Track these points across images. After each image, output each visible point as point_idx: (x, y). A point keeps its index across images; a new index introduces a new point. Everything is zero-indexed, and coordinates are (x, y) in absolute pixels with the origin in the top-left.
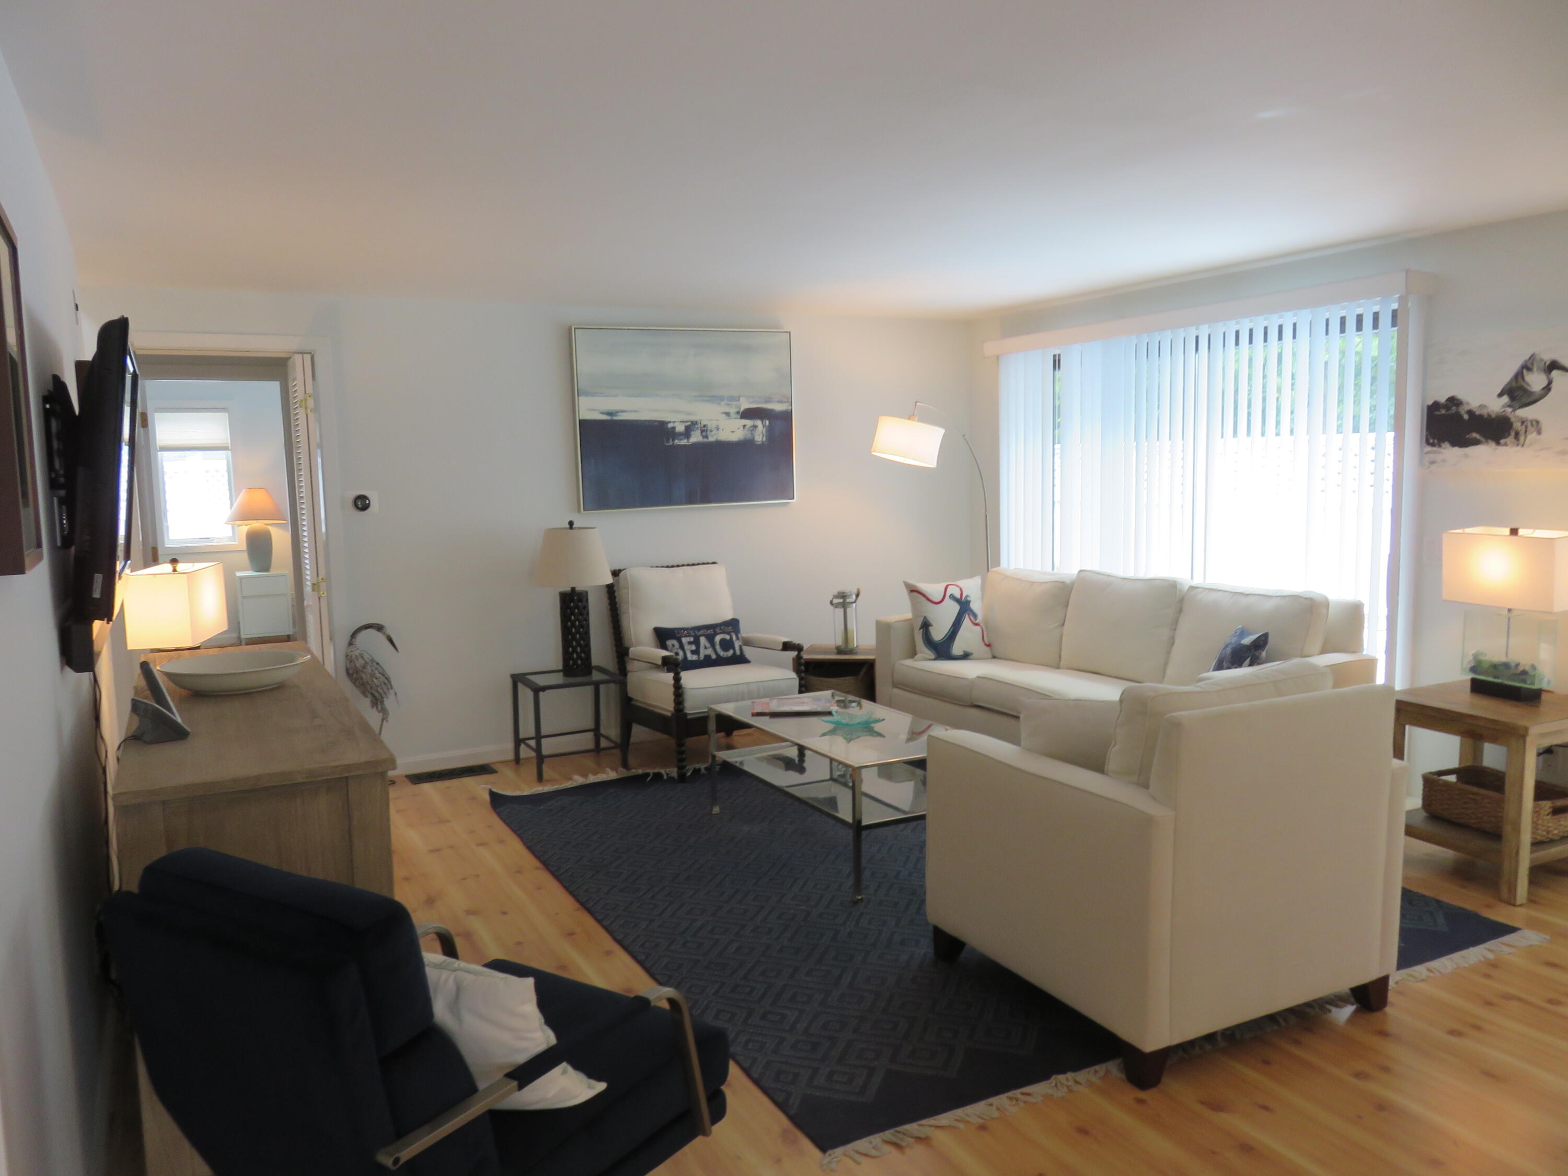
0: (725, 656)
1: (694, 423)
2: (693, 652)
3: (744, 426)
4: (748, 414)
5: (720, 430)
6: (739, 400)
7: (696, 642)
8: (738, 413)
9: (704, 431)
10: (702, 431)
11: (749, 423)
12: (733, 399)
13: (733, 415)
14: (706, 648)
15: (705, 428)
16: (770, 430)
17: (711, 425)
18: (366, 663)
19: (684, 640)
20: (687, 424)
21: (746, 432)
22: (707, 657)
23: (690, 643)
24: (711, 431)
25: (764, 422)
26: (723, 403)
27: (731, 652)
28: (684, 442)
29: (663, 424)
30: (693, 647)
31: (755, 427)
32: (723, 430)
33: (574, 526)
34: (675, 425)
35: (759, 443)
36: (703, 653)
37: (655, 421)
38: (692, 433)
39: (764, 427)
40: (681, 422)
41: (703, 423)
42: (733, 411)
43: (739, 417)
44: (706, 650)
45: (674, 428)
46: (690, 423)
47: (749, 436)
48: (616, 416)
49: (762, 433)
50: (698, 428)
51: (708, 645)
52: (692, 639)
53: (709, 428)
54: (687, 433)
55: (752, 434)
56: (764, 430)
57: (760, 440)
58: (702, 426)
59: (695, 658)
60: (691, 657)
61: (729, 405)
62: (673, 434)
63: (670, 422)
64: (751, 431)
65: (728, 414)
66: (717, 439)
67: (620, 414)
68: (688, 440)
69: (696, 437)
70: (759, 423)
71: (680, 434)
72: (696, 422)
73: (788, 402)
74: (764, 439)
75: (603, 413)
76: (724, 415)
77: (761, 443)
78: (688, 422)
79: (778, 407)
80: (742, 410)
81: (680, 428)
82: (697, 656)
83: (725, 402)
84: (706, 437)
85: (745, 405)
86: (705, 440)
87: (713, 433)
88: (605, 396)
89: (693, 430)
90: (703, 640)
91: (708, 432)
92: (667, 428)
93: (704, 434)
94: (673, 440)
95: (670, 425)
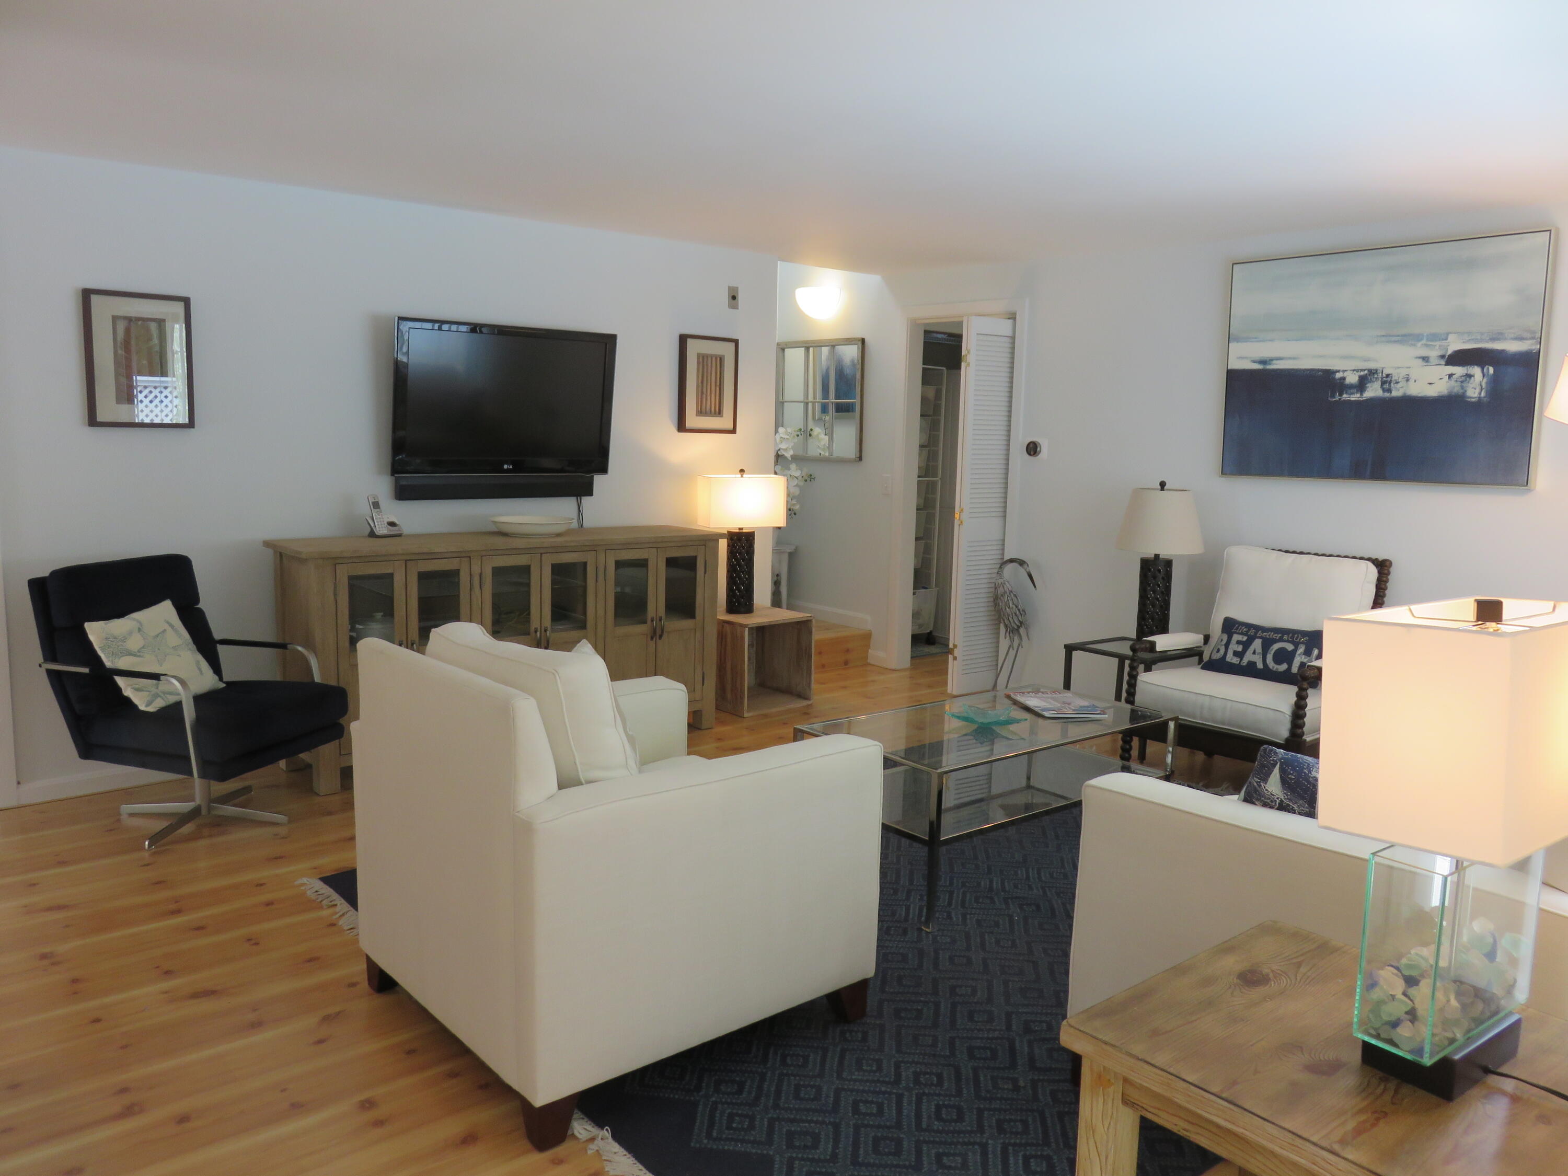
0: (1274, 669)
1: (1372, 372)
2: (1236, 654)
3: (1450, 376)
4: (1458, 358)
5: (1412, 381)
6: (1446, 339)
7: (1246, 645)
8: (1442, 357)
9: (1387, 382)
10: (1383, 383)
11: (1459, 371)
12: (1434, 337)
13: (1434, 360)
14: (1254, 653)
15: (1389, 379)
16: (1495, 384)
17: (1397, 374)
18: (1005, 592)
19: (1236, 637)
20: (1362, 373)
21: (1452, 383)
22: (1252, 664)
23: (1239, 642)
24: (1397, 383)
25: (1485, 370)
26: (1419, 344)
27: (1283, 667)
28: (1355, 397)
29: (1328, 374)
30: (1240, 648)
31: (1469, 376)
32: (1415, 381)
33: (1165, 488)
34: (1345, 374)
35: (1473, 400)
36: (1248, 657)
37: (1319, 370)
38: (1369, 385)
39: (1484, 376)
40: (1354, 370)
41: (1386, 372)
42: (1434, 354)
43: (1443, 362)
44: (1254, 655)
45: (1344, 379)
46: (1366, 372)
47: (1457, 389)
48: (1270, 364)
49: (1481, 386)
50: (1376, 378)
51: (1259, 650)
52: (1245, 638)
53: (1393, 379)
54: (1362, 385)
55: (1462, 387)
56: (1485, 380)
57: (1476, 395)
58: (1384, 376)
59: (1235, 660)
60: (1230, 658)
61: (1427, 345)
62: (1341, 386)
63: (1338, 371)
64: (1462, 382)
65: (1425, 359)
66: (1405, 394)
67: (1274, 362)
68: (1361, 394)
69: (1373, 391)
70: (1476, 371)
71: (1351, 386)
72: (1376, 370)
73: (1533, 338)
74: (1483, 394)
75: (1254, 362)
76: (1421, 360)
77: (1477, 399)
78: (1365, 370)
79: (1512, 347)
80: (1450, 352)
81: (1352, 379)
82: (1239, 659)
83: (1424, 342)
84: (1389, 391)
85: (1455, 345)
86: (1387, 395)
87: (1399, 385)
88: (1260, 341)
89: (1371, 381)
90: (1257, 644)
91: (1392, 384)
92: (1334, 379)
93: (1386, 386)
94: (1341, 395)
95: (1338, 375)
